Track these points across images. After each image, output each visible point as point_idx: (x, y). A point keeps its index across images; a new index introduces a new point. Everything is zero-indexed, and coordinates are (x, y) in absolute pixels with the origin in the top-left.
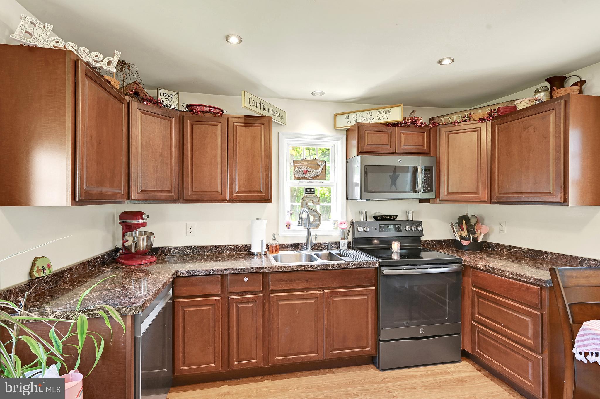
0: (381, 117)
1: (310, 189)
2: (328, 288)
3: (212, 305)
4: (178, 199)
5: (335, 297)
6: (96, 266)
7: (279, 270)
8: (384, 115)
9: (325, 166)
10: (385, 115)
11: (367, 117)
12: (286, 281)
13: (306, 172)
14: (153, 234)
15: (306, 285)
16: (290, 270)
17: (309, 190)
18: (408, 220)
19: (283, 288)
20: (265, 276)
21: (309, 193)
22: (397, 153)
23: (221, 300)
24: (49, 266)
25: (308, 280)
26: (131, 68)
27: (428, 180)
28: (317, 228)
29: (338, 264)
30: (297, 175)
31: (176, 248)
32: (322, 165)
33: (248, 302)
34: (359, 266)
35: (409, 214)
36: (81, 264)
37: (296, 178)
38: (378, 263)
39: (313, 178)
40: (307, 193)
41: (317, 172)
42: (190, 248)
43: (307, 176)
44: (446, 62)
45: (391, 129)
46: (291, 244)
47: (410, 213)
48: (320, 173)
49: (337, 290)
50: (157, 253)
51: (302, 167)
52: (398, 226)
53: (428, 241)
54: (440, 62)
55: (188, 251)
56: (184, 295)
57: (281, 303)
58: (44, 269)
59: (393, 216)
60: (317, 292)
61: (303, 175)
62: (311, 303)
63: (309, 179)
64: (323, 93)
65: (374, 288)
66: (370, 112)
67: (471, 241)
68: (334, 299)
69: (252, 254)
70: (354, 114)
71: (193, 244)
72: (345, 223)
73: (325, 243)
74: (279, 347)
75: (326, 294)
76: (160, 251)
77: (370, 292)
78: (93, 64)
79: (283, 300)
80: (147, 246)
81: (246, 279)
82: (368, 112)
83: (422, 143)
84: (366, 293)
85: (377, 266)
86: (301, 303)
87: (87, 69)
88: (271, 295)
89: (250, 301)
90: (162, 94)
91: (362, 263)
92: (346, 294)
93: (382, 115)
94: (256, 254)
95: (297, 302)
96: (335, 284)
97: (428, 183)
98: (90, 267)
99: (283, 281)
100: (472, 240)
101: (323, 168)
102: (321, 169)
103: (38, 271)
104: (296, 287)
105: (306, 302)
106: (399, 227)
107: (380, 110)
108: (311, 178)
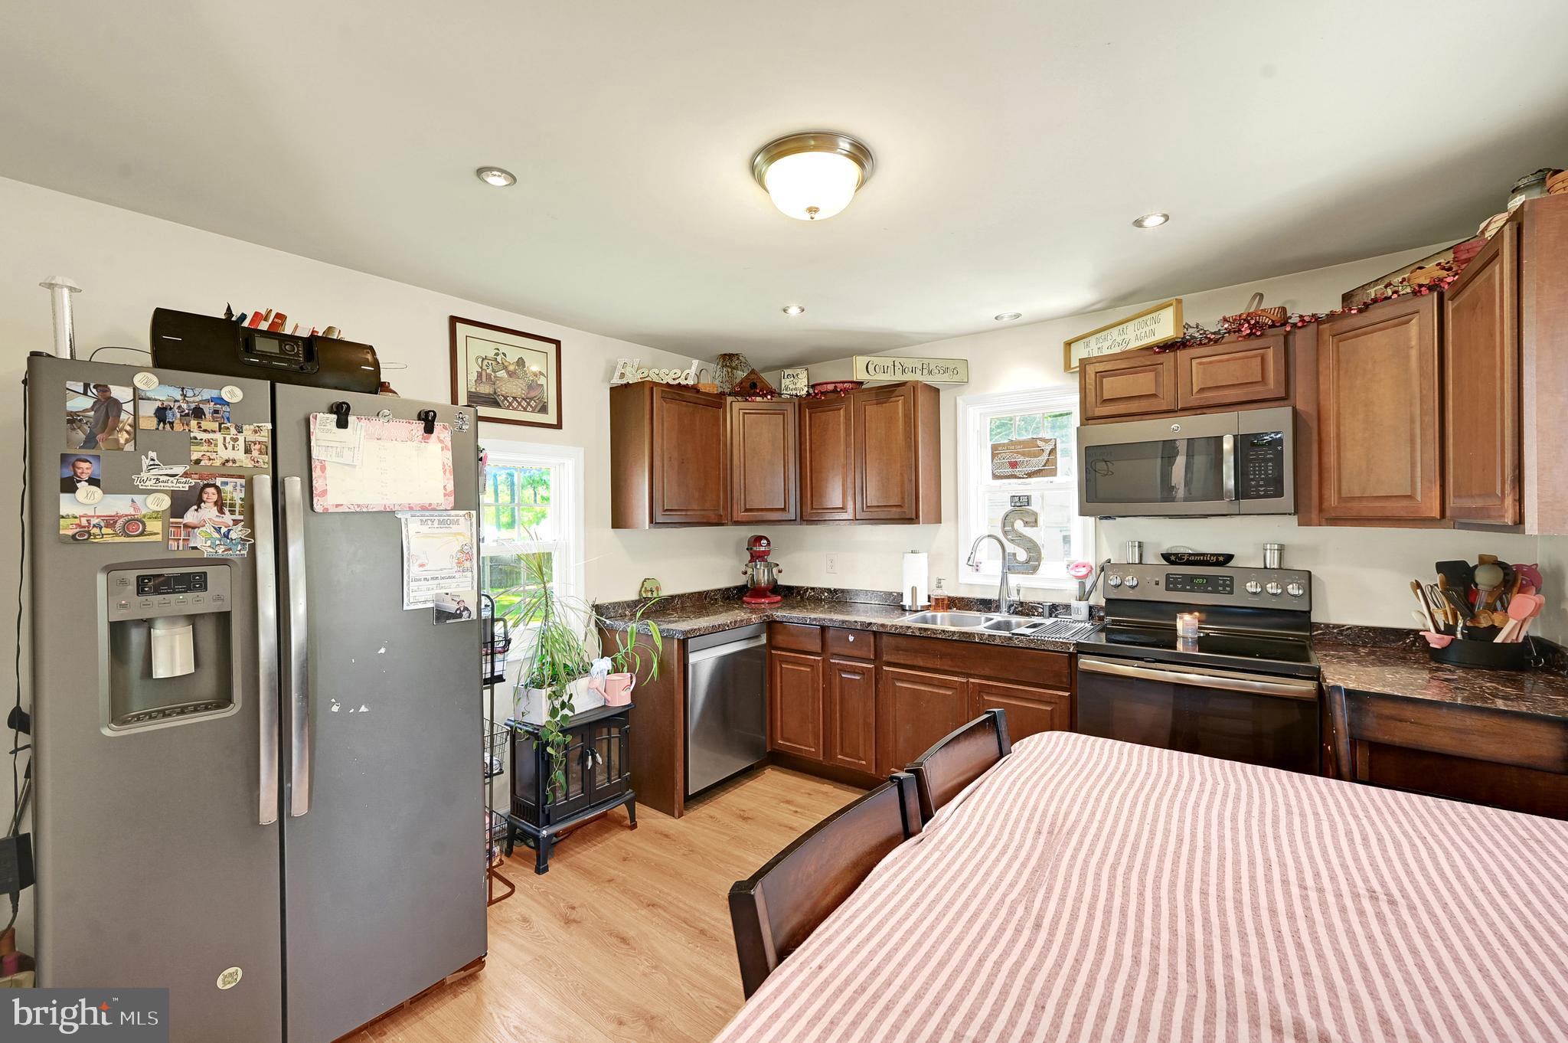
0: (1143, 335)
1: (1020, 497)
2: (977, 675)
3: (811, 666)
4: (796, 520)
5: (988, 694)
6: (716, 599)
7: (893, 631)
8: (1147, 329)
9: (1053, 451)
10: (1150, 328)
11: (1119, 339)
12: (906, 651)
13: (1013, 465)
14: (778, 565)
15: (938, 664)
16: (909, 633)
17: (1017, 499)
18: (1266, 568)
19: (902, 662)
20: (878, 637)
21: (1018, 504)
22: (1183, 409)
23: (821, 662)
24: (657, 589)
25: (943, 656)
26: (741, 358)
27: (1267, 466)
28: (1032, 574)
29: (989, 635)
30: (998, 472)
31: (812, 589)
32: (1048, 448)
33: (854, 673)
34: (1032, 646)
35: (1268, 551)
36: (695, 593)
37: (995, 477)
38: (1074, 644)
39: (1030, 475)
40: (1013, 504)
41: (1038, 463)
42: (829, 590)
43: (1017, 471)
44: (1153, 221)
45: (1168, 356)
46: (977, 600)
47: (1270, 550)
48: (1043, 464)
49: (991, 683)
50: (792, 594)
51: (1008, 456)
52: (1225, 581)
53: (1343, 626)
54: (1138, 223)
55: (826, 594)
56: (782, 646)
57: (899, 684)
58: (652, 591)
59: (1212, 555)
60: (956, 679)
61: (1009, 471)
62: (945, 695)
63: (1020, 478)
64: (1018, 316)
65: (1067, 694)
66: (1124, 326)
67: (1459, 636)
68: (986, 698)
69: (903, 609)
70: (1098, 335)
71: (832, 586)
72: (1084, 567)
73: (1039, 604)
74: (896, 753)
75: (971, 686)
76: (795, 591)
77: (1057, 701)
78: (672, 382)
79: (902, 681)
80: (768, 580)
81: (851, 638)
82: (1121, 327)
83: (1260, 375)
84: (1049, 700)
85: (1071, 650)
86: (930, 692)
87: (663, 391)
88: (885, 668)
89: (857, 671)
90: (786, 377)
91: (1038, 640)
92: (1007, 693)
93: (1144, 330)
94: (907, 608)
95: (923, 688)
96: (987, 672)
97: (1266, 474)
98: (708, 599)
99: (902, 650)
100: (1462, 633)
101: (1050, 454)
102: (1045, 457)
103: (646, 591)
104: (921, 664)
105: (937, 691)
106: (1228, 582)
107: (1140, 320)
108: (1025, 476)
